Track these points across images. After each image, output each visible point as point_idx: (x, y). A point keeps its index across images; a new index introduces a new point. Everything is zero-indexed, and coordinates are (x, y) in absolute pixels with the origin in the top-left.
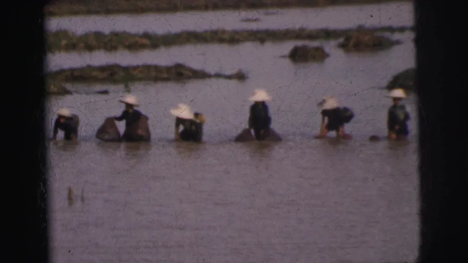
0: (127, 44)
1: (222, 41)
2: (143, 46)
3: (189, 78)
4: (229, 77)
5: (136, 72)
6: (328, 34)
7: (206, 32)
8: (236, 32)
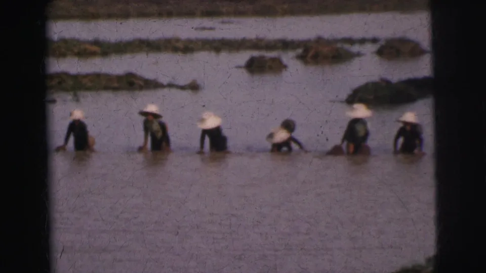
0: (76, 50)
1: (175, 50)
2: (93, 54)
3: (141, 88)
4: (183, 88)
5: (85, 81)
6: (286, 45)
7: (159, 40)
8: (190, 41)
